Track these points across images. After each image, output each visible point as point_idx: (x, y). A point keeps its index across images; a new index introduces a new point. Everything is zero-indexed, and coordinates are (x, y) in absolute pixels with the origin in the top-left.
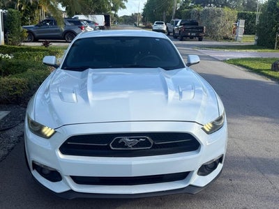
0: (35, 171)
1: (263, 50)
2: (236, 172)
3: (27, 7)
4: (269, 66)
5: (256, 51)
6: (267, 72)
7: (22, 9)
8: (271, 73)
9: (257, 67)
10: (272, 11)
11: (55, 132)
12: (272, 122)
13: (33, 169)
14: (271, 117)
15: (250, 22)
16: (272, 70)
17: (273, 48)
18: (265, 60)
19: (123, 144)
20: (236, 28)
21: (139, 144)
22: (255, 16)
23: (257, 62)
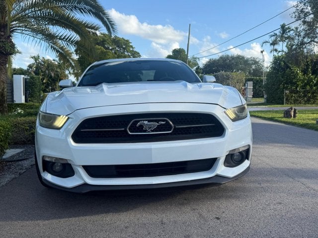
0: (46, 172)
1: (273, 106)
2: (265, 178)
3: (48, 80)
4: (282, 115)
5: (266, 106)
6: (280, 119)
7: (44, 81)
8: (284, 119)
9: (270, 116)
10: (278, 70)
11: (68, 118)
12: (293, 147)
13: (44, 171)
14: (292, 144)
15: (257, 87)
16: (284, 117)
17: (283, 104)
18: (277, 112)
19: (141, 129)
20: (245, 89)
21: (159, 128)
22: (262, 81)
23: (268, 113)
